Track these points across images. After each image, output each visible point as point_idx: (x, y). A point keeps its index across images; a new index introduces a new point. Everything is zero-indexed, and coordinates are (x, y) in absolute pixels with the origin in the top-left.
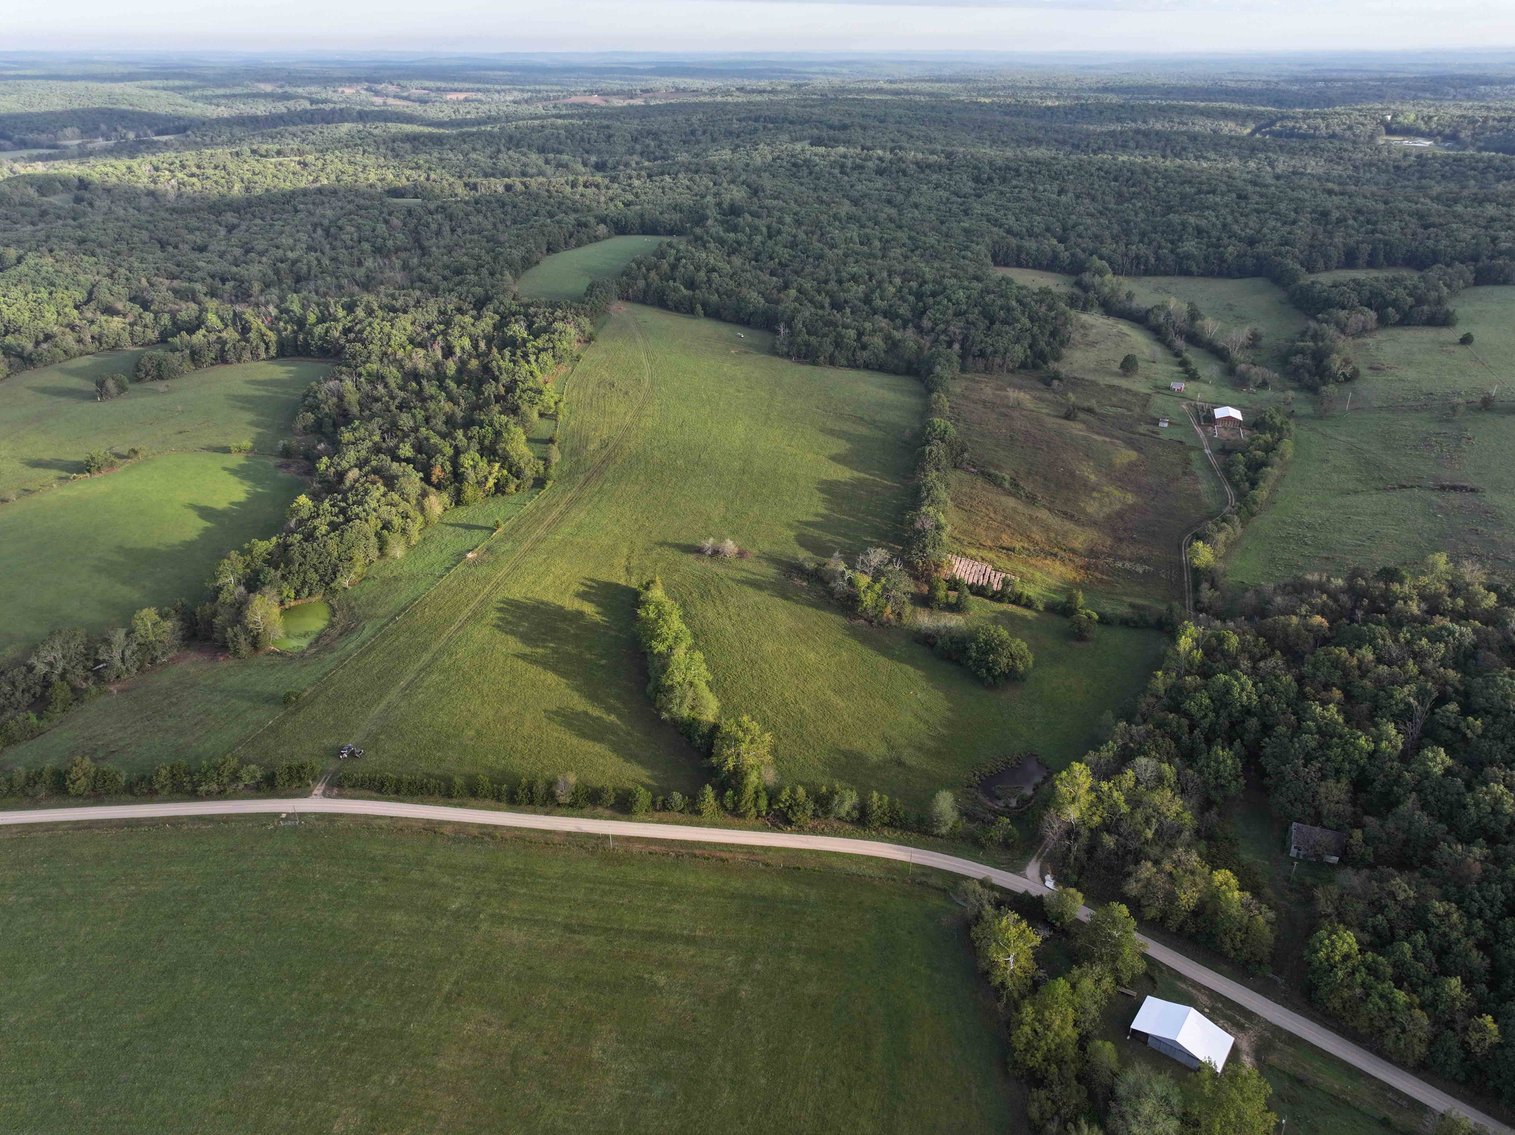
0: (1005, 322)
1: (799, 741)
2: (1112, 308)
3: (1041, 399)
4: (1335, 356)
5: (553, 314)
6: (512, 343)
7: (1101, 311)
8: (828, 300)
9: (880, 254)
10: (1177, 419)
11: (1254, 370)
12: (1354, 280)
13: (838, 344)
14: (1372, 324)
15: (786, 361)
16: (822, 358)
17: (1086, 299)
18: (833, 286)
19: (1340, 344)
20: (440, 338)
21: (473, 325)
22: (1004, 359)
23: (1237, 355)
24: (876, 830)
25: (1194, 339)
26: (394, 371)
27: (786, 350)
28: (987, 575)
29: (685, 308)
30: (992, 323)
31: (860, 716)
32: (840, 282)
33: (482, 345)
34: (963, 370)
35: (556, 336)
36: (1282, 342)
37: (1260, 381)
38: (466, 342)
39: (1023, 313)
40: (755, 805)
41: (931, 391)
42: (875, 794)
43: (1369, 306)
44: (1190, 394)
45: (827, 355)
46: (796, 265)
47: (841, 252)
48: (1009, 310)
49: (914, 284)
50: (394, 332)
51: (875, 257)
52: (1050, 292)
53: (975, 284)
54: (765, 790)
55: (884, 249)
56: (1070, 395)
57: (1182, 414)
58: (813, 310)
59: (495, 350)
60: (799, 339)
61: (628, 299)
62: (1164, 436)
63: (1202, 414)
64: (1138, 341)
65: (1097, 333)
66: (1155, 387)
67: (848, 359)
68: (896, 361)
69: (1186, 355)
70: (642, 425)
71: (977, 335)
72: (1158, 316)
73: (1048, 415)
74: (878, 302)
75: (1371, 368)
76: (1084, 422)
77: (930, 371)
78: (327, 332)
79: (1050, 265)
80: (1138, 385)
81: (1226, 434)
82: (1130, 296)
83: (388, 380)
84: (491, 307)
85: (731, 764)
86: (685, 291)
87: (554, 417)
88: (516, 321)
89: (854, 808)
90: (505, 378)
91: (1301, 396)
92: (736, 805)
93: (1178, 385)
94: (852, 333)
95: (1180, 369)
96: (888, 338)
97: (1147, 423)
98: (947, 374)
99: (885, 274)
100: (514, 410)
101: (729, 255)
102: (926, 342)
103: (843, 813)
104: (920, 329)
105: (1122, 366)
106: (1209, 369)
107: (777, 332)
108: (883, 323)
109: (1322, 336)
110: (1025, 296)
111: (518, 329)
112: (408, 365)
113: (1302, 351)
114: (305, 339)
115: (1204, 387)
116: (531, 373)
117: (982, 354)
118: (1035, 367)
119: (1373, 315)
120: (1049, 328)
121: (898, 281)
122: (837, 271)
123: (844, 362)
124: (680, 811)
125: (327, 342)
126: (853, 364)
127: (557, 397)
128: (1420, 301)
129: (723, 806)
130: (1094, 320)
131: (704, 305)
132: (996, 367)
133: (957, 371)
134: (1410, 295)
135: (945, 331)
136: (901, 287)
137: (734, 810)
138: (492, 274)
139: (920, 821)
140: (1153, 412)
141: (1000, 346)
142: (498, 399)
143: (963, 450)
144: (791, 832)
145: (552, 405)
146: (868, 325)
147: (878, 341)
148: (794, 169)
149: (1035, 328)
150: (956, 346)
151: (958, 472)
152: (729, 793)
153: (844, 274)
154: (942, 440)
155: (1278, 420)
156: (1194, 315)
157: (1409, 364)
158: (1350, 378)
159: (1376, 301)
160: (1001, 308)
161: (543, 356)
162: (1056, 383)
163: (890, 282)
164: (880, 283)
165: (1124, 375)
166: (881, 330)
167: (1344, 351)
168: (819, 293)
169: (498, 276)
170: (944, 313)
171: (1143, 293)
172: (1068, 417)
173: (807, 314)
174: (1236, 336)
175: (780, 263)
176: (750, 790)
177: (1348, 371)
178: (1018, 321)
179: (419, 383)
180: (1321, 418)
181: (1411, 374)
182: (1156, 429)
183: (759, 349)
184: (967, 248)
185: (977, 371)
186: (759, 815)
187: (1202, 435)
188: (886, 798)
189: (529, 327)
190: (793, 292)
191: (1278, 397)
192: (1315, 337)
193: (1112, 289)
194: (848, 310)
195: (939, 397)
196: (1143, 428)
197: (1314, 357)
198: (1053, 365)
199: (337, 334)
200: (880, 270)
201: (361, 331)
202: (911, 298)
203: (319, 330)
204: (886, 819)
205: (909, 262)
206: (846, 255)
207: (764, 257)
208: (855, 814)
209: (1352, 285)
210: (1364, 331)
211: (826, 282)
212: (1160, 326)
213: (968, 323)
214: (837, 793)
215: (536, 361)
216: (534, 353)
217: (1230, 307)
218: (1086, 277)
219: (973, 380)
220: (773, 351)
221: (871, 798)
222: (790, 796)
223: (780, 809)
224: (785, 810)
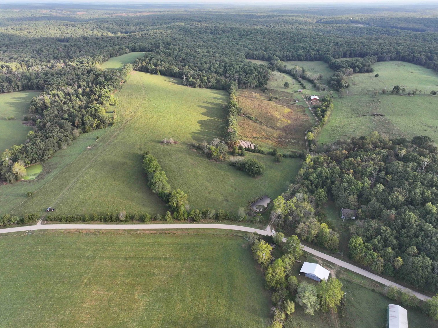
0: (250, 74)
1: (196, 196)
2: (280, 70)
3: (262, 96)
4: (343, 81)
5: (112, 74)
6: (100, 83)
7: (277, 70)
8: (198, 69)
9: (213, 56)
10: (301, 100)
11: (321, 85)
12: (346, 60)
13: (202, 81)
14: (352, 72)
15: (186, 87)
16: (197, 85)
17: (273, 67)
18: (199, 65)
19: (344, 77)
20: (76, 82)
21: (87, 78)
22: (251, 84)
23: (316, 81)
24: (221, 221)
25: (304, 78)
26: (62, 93)
27: (186, 83)
28: (250, 146)
29: (154, 72)
30: (247, 74)
31: (215, 188)
32: (201, 64)
33: (90, 84)
34: (239, 88)
35: (114, 81)
36: (328, 78)
37: (323, 88)
38: (85, 83)
39: (256, 71)
40: (184, 216)
41: (230, 94)
43: (351, 67)
44: (304, 93)
45: (199, 84)
46: (188, 59)
47: (201, 55)
48: (251, 70)
49: (223, 64)
50: (61, 81)
51: (211, 56)
52: (263, 65)
53: (241, 63)
54: (186, 211)
55: (214, 54)
56: (270, 94)
57: (302, 98)
58: (194, 71)
59: (94, 85)
60: (190, 80)
61: (136, 70)
62: (298, 104)
63: (308, 98)
64: (288, 79)
65: (277, 77)
66: (294, 91)
67: (205, 86)
68: (219, 86)
69: (302, 82)
70: (142, 106)
71: (243, 78)
72: (293, 72)
73: (264, 100)
74: (213, 69)
75: (352, 84)
76: (275, 101)
77: (229, 88)
78: (38, 82)
79: (262, 58)
80: (289, 90)
81: (314, 103)
82: (285, 66)
83: (60, 96)
84: (93, 73)
85: (175, 204)
86: (154, 67)
87: (114, 105)
88: (101, 77)
89: (214, 215)
90: (98, 93)
91: (334, 92)
93: (300, 90)
94: (206, 78)
95: (301, 86)
96: (216, 79)
97: (292, 101)
98: (234, 89)
99: (215, 61)
100: (101, 103)
101: (167, 57)
102: (228, 80)
103: (211, 216)
104: (226, 77)
105: (285, 85)
106: (309, 86)
107: (183, 78)
108: (215, 75)
109: (339, 75)
110: (256, 66)
111: (102, 79)
112: (66, 91)
113: (334, 80)
114: (31, 84)
115: (308, 91)
116: (106, 92)
117: (244, 83)
118: (260, 87)
119: (352, 70)
120: (263, 75)
121: (218, 63)
122: (200, 61)
123: (203, 86)
124: (160, 220)
125: (38, 85)
126: (207, 87)
127: (115, 99)
128: (364, 66)
129: (174, 218)
130: (276, 73)
131: (160, 71)
132: (248, 87)
133: (237, 88)
134: (361, 64)
135: (233, 77)
136: (219, 65)
137: (177, 218)
138: (93, 63)
139: (234, 217)
140: (294, 98)
141: (249, 81)
142: (96, 100)
143: (241, 110)
144: (195, 224)
145: (114, 101)
146: (210, 76)
147: (213, 81)
148: (186, 33)
149: (259, 75)
150: (237, 81)
151: (239, 117)
152: (175, 213)
153: (202, 61)
154: (234, 107)
155: (329, 99)
156: (303, 71)
157: (363, 82)
158: (347, 87)
159: (353, 66)
160: (249, 70)
161: (110, 87)
162: (266, 91)
163: (216, 63)
164: (213, 64)
165: (285, 88)
166: (214, 77)
167: (345, 80)
168: (195, 67)
169: (94, 64)
170: (232, 72)
171: (289, 66)
172: (270, 100)
173: (192, 73)
174: (315, 76)
175: (183, 59)
176: (182, 212)
177: (347, 85)
178: (254, 73)
179: (70, 96)
180: (340, 98)
181: (363, 85)
182: (295, 103)
183: (178, 84)
184: (238, 54)
185: (243, 88)
186: (185, 219)
187: (308, 104)
188: (224, 211)
189: (105, 79)
190: (187, 67)
191: (328, 93)
192: (337, 76)
193: (280, 65)
194: (204, 72)
195: (233, 95)
196: (291, 102)
197: (337, 81)
198: (265, 86)
199: (42, 82)
200: (213, 60)
201: (50, 81)
202: (223, 68)
203: (35, 81)
204: (224, 217)
205: (221, 58)
206: (203, 56)
207: (178, 57)
208: (214, 217)
209: (346, 61)
210: (350, 74)
211: (197, 64)
212: (294, 74)
213: (239, 74)
214: (209, 211)
215: (108, 88)
216: (107, 86)
217: (313, 69)
218: (273, 62)
219: (242, 91)
220: (182, 84)
221: (219, 211)
222: (194, 213)
223: (191, 217)
224: (193, 217)
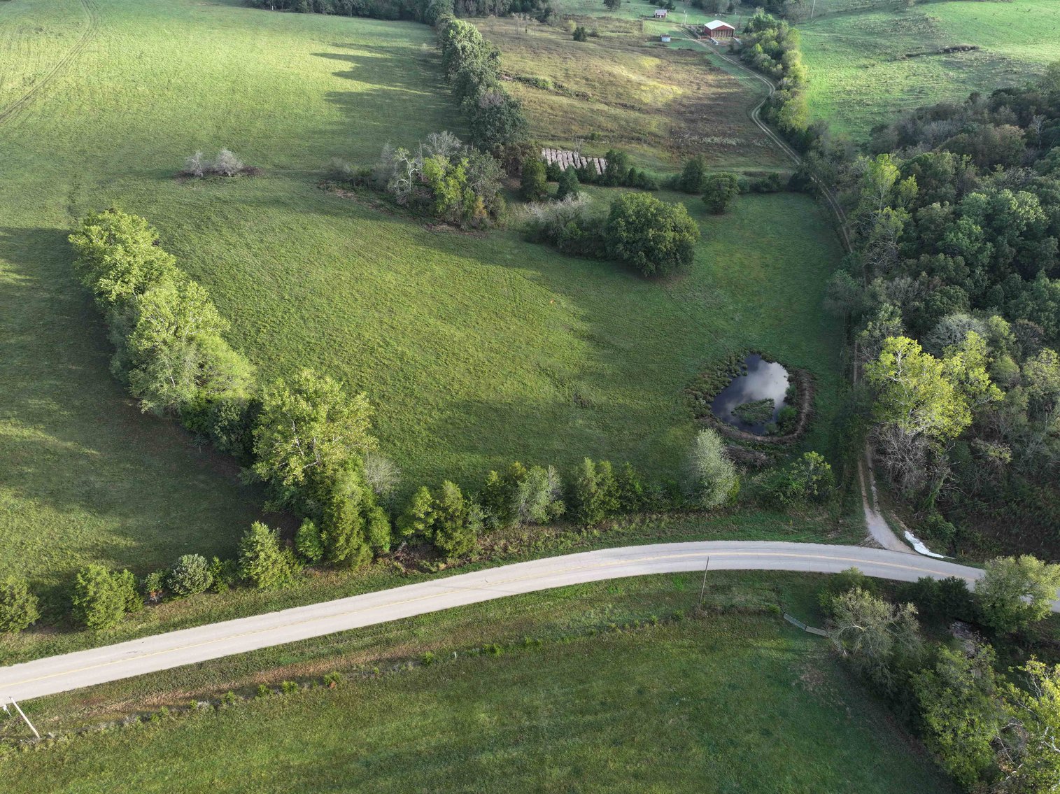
24: (597, 525)
40: (367, 539)
42: (588, 463)
54: (378, 503)
85: (297, 469)
89: (557, 498)
92: (328, 550)
103: (538, 511)
124: (208, 591)
129: (300, 557)
137: (325, 558)
139: (672, 491)
144: (449, 572)
152: (307, 527)
176: (350, 512)
186: (377, 554)
188: (607, 465)
204: (615, 503)
208: (559, 508)
214: (521, 479)
221: (582, 471)
222: (433, 506)
223: (418, 535)
224: (428, 534)
